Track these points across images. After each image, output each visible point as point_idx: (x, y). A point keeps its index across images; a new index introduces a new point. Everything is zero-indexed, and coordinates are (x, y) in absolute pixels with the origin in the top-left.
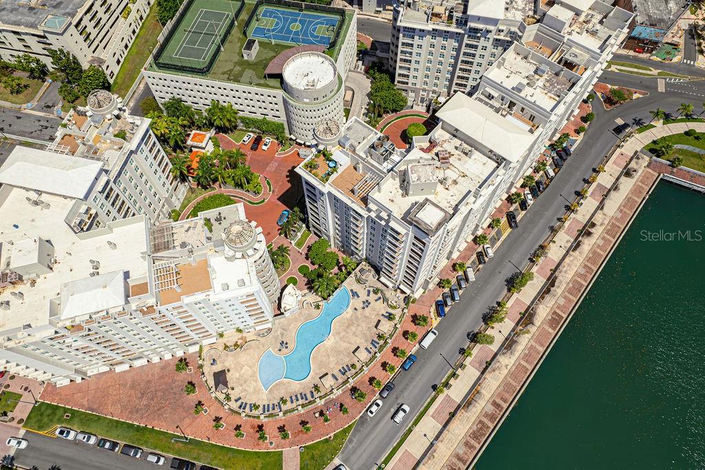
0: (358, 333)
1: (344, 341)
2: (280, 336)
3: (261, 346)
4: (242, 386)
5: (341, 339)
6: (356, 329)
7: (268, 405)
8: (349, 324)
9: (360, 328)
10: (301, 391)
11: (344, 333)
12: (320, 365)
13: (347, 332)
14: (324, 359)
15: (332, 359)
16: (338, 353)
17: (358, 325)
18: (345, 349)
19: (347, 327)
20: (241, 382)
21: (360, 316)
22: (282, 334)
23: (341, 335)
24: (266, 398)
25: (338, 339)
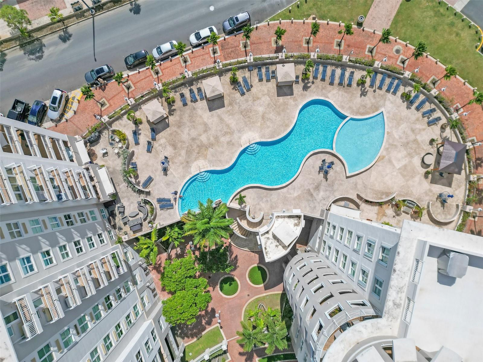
0: (201, 128)
1: (228, 126)
2: (322, 188)
3: (359, 187)
4: (415, 141)
5: (232, 133)
6: (200, 135)
7: (388, 91)
8: (207, 148)
9: (194, 133)
10: (329, 87)
11: (222, 139)
12: (283, 110)
13: (217, 138)
14: (272, 116)
15: (261, 109)
16: (246, 114)
17: (193, 139)
18: (233, 114)
19: (211, 145)
20: (414, 146)
21: (183, 153)
22: (317, 188)
23: (227, 139)
24: (388, 103)
25: (236, 136)
